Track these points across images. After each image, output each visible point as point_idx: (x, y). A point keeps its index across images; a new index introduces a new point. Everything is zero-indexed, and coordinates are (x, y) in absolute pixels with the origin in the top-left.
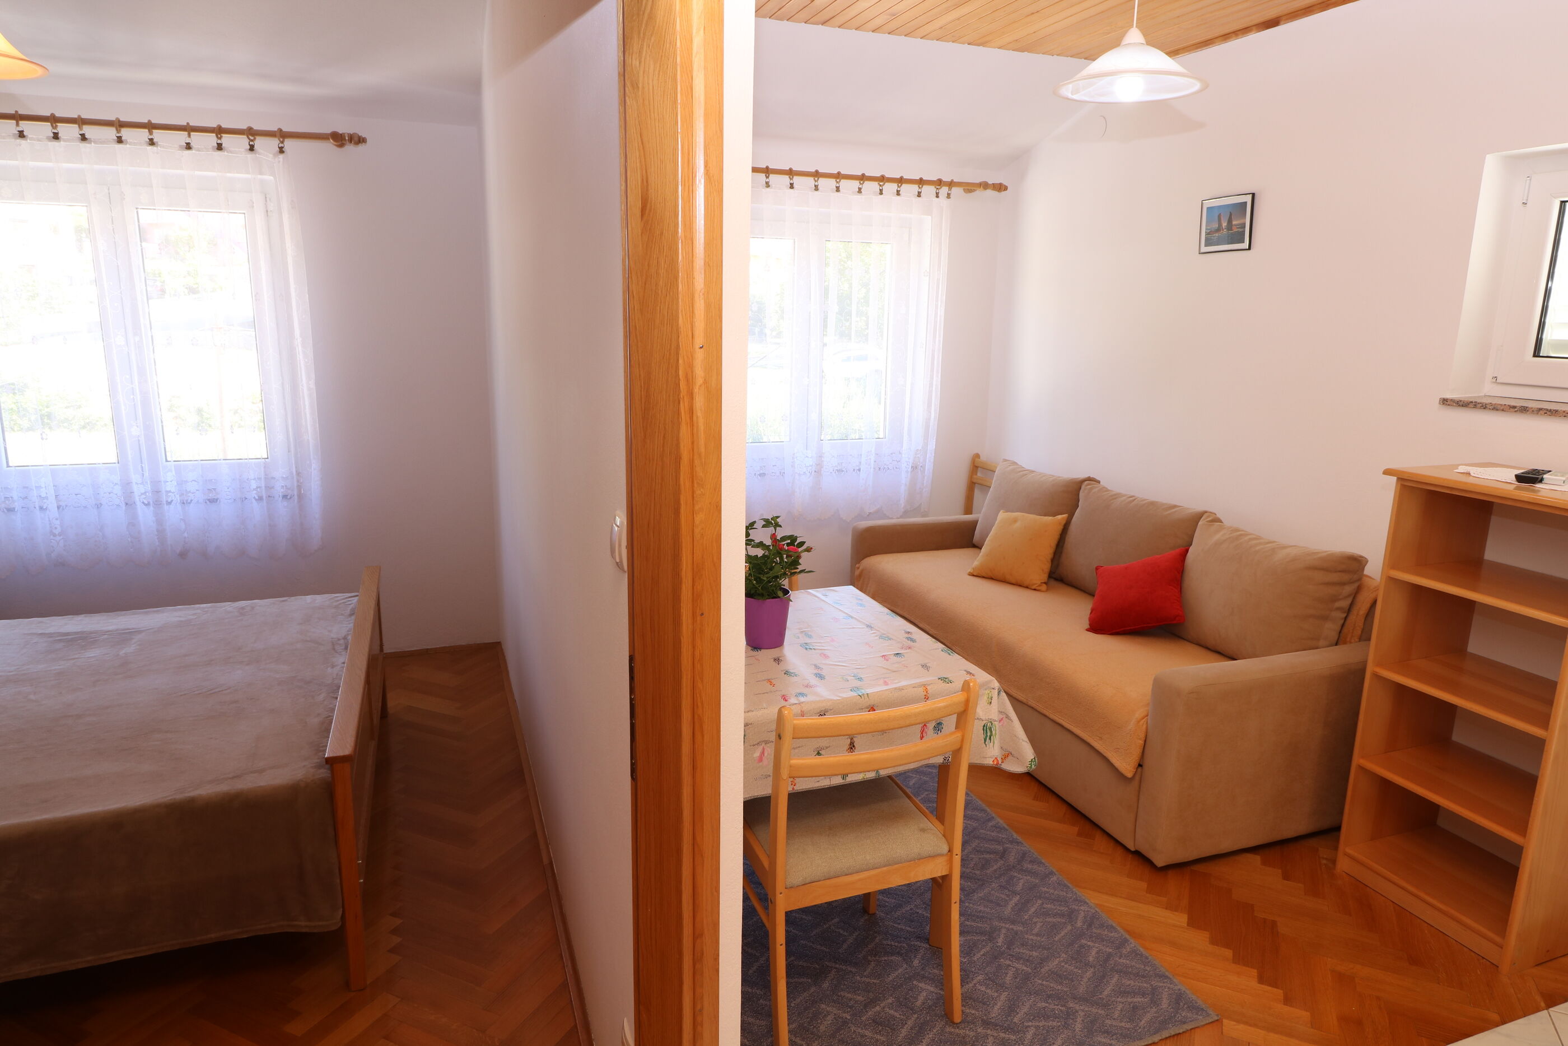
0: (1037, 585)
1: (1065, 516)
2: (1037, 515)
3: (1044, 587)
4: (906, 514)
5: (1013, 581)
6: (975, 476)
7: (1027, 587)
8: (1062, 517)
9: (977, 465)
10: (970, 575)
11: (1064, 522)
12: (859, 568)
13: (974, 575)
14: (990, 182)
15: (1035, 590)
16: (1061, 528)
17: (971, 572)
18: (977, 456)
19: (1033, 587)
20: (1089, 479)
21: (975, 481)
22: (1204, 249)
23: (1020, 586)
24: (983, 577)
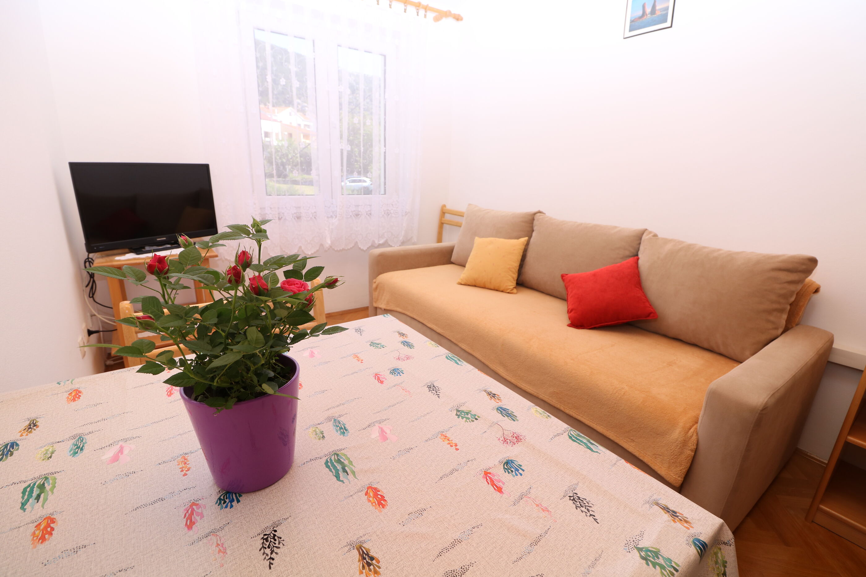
0: (510, 290)
1: (526, 238)
2: (505, 238)
3: (515, 291)
4: (403, 243)
5: (492, 287)
6: (443, 219)
7: (502, 291)
8: (524, 240)
9: (444, 211)
10: (459, 284)
11: (526, 243)
12: (375, 282)
13: (461, 284)
14: (453, 12)
15: (508, 293)
16: (523, 247)
17: (460, 282)
18: (444, 206)
19: (508, 291)
20: (540, 212)
21: (443, 222)
22: (628, 34)
23: (497, 290)
24: (469, 285)
